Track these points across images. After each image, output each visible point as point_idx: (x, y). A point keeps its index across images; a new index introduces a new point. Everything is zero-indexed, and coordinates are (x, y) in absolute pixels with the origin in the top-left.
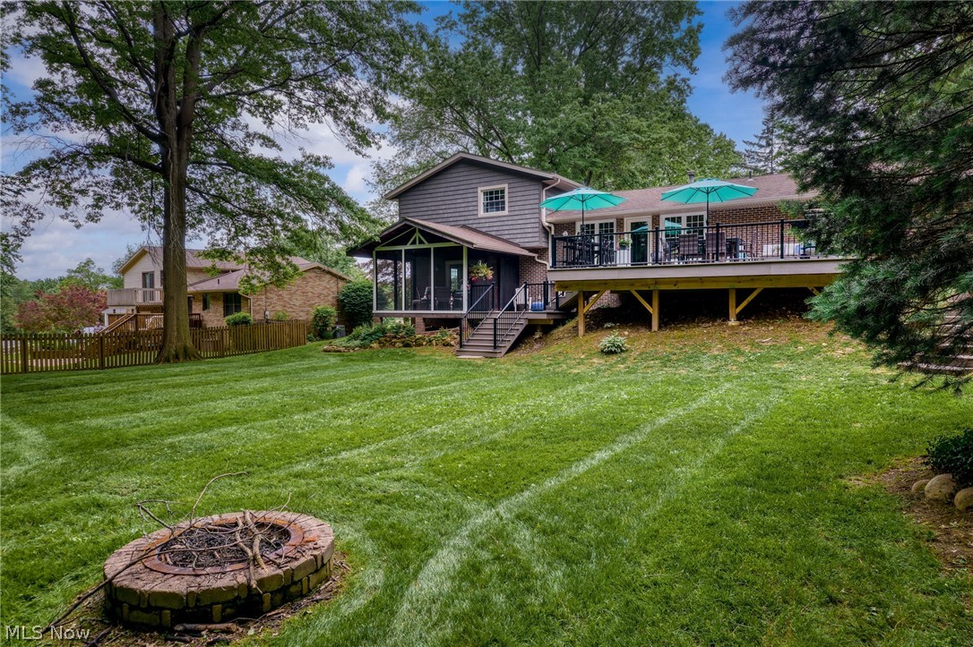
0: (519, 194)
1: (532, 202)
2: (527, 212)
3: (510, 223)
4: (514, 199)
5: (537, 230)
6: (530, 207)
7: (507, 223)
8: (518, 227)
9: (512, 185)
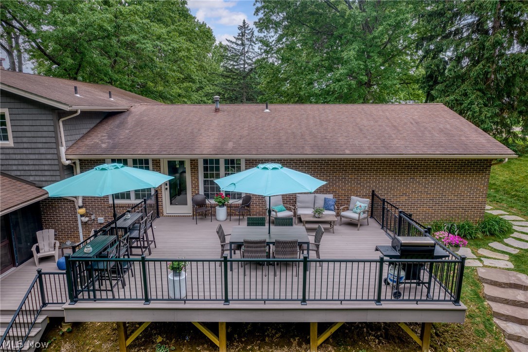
0: (26, 123)
1: (45, 134)
2: (40, 145)
3: (18, 157)
4: (20, 129)
5: (56, 168)
6: (44, 140)
7: (14, 157)
8: (31, 162)
9: (15, 111)
